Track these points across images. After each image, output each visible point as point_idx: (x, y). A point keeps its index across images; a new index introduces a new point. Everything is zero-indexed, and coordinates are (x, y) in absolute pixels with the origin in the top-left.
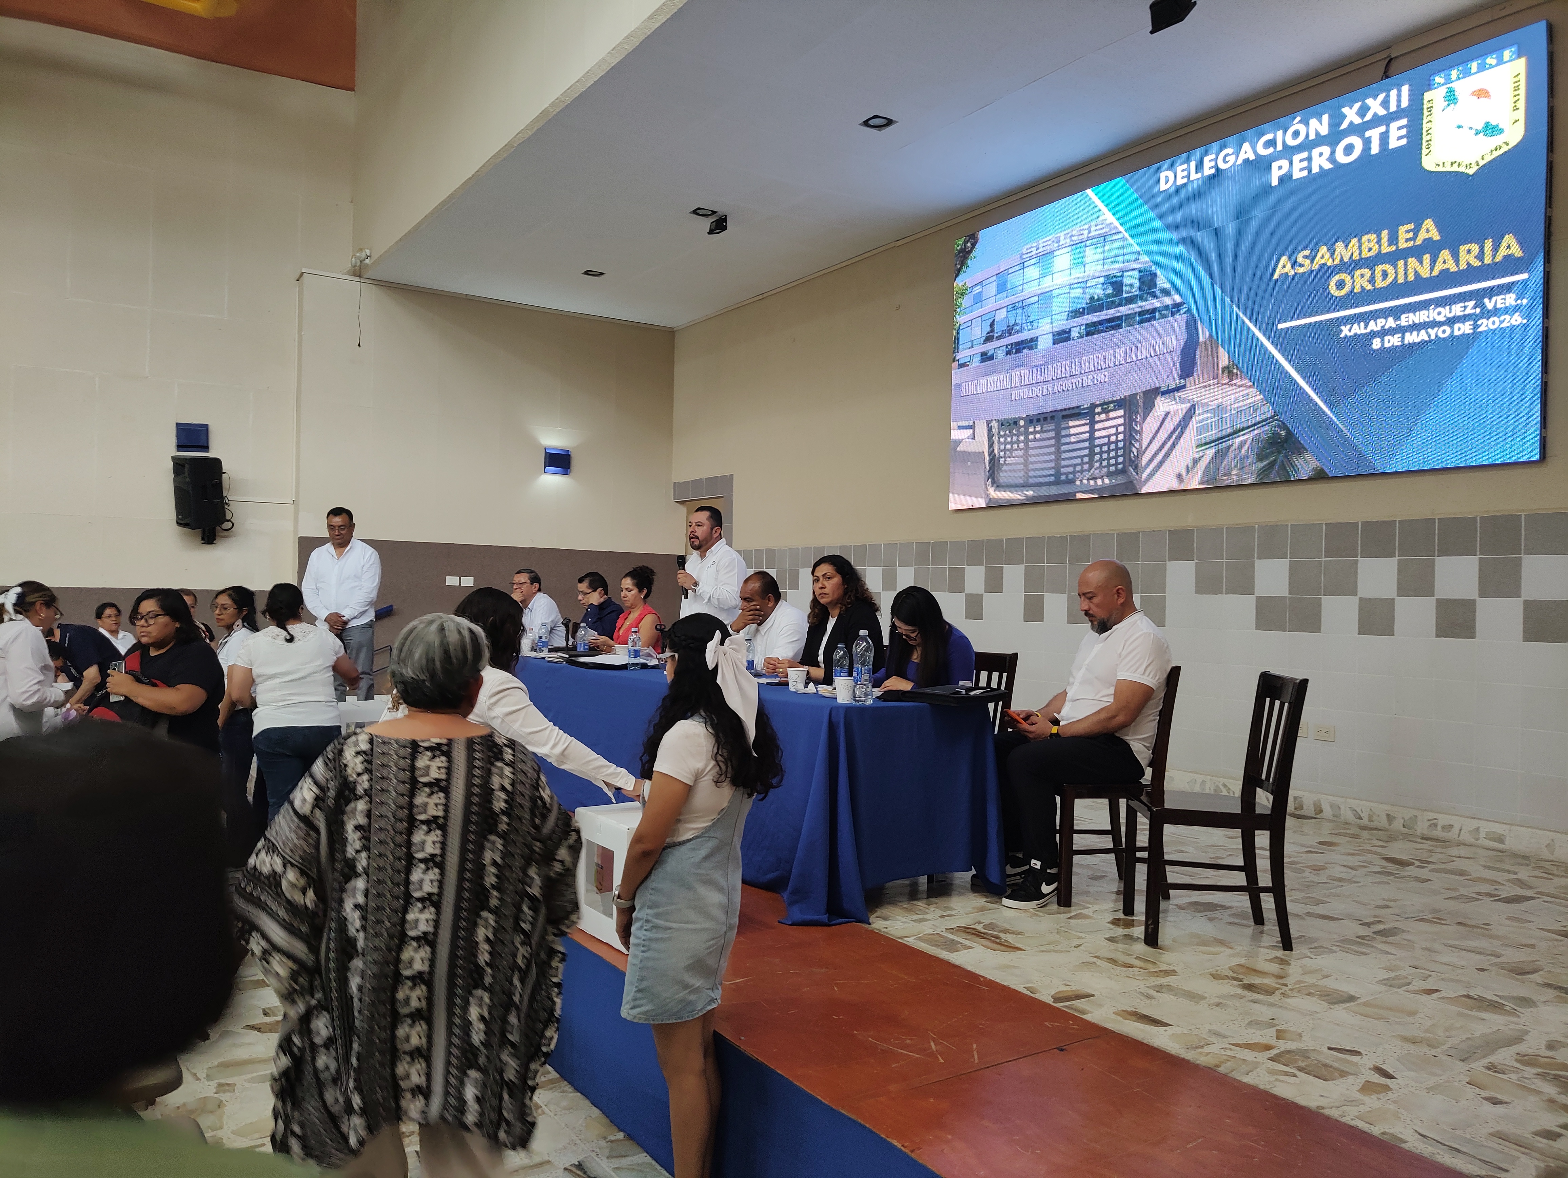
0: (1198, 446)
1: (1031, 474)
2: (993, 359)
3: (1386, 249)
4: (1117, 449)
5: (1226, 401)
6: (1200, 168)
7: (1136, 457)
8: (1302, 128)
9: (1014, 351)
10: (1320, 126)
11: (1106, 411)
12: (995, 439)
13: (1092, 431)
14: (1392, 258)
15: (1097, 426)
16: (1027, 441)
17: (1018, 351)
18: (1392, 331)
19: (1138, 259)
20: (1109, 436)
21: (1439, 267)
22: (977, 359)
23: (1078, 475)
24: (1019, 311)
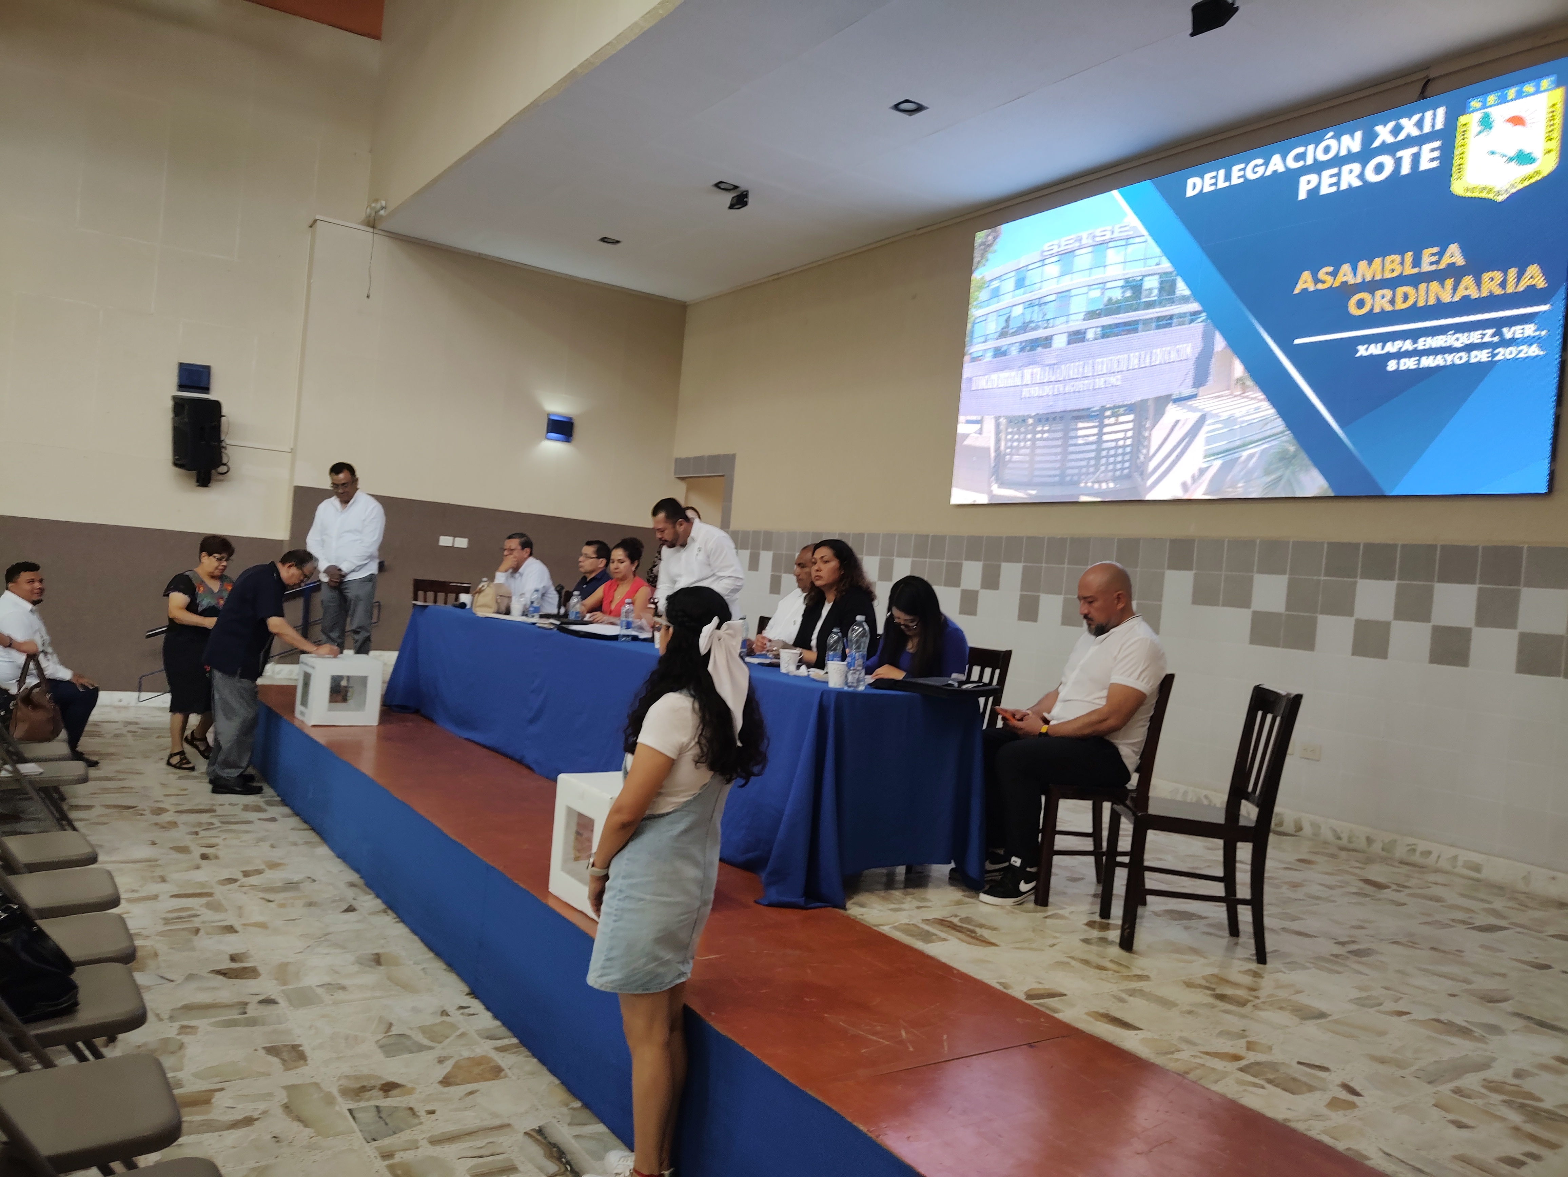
0: (1206, 456)
1: (1036, 473)
2: (1005, 355)
3: (1409, 271)
4: (1124, 454)
5: (1238, 413)
6: (1228, 178)
7: (1143, 463)
8: (1333, 143)
9: (1028, 348)
10: (1352, 143)
11: (1115, 415)
12: (1002, 435)
13: (1100, 434)
14: (1415, 281)
15: (1106, 430)
16: (1034, 440)
17: (1033, 349)
18: (1408, 354)
19: (1158, 264)
20: (1117, 440)
21: (1461, 293)
22: (990, 354)
23: (1083, 477)
24: (1036, 308)
